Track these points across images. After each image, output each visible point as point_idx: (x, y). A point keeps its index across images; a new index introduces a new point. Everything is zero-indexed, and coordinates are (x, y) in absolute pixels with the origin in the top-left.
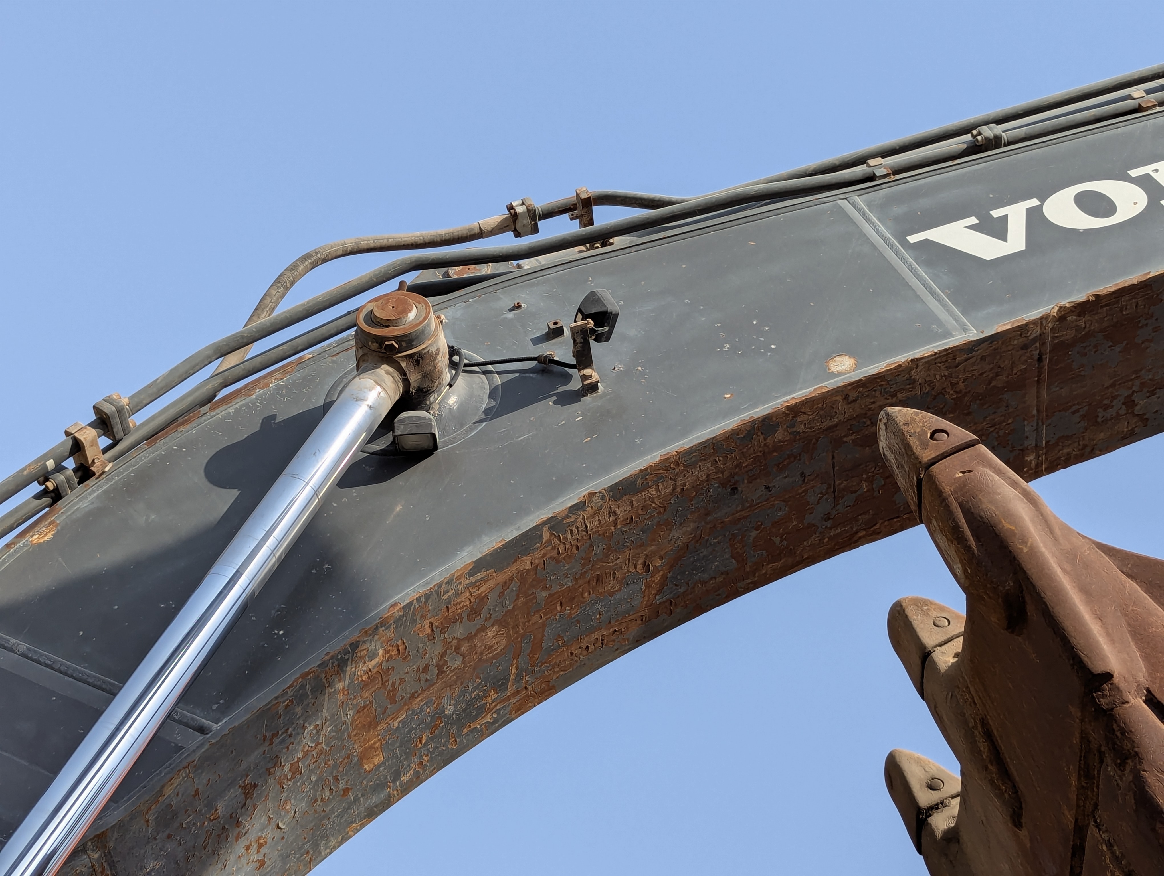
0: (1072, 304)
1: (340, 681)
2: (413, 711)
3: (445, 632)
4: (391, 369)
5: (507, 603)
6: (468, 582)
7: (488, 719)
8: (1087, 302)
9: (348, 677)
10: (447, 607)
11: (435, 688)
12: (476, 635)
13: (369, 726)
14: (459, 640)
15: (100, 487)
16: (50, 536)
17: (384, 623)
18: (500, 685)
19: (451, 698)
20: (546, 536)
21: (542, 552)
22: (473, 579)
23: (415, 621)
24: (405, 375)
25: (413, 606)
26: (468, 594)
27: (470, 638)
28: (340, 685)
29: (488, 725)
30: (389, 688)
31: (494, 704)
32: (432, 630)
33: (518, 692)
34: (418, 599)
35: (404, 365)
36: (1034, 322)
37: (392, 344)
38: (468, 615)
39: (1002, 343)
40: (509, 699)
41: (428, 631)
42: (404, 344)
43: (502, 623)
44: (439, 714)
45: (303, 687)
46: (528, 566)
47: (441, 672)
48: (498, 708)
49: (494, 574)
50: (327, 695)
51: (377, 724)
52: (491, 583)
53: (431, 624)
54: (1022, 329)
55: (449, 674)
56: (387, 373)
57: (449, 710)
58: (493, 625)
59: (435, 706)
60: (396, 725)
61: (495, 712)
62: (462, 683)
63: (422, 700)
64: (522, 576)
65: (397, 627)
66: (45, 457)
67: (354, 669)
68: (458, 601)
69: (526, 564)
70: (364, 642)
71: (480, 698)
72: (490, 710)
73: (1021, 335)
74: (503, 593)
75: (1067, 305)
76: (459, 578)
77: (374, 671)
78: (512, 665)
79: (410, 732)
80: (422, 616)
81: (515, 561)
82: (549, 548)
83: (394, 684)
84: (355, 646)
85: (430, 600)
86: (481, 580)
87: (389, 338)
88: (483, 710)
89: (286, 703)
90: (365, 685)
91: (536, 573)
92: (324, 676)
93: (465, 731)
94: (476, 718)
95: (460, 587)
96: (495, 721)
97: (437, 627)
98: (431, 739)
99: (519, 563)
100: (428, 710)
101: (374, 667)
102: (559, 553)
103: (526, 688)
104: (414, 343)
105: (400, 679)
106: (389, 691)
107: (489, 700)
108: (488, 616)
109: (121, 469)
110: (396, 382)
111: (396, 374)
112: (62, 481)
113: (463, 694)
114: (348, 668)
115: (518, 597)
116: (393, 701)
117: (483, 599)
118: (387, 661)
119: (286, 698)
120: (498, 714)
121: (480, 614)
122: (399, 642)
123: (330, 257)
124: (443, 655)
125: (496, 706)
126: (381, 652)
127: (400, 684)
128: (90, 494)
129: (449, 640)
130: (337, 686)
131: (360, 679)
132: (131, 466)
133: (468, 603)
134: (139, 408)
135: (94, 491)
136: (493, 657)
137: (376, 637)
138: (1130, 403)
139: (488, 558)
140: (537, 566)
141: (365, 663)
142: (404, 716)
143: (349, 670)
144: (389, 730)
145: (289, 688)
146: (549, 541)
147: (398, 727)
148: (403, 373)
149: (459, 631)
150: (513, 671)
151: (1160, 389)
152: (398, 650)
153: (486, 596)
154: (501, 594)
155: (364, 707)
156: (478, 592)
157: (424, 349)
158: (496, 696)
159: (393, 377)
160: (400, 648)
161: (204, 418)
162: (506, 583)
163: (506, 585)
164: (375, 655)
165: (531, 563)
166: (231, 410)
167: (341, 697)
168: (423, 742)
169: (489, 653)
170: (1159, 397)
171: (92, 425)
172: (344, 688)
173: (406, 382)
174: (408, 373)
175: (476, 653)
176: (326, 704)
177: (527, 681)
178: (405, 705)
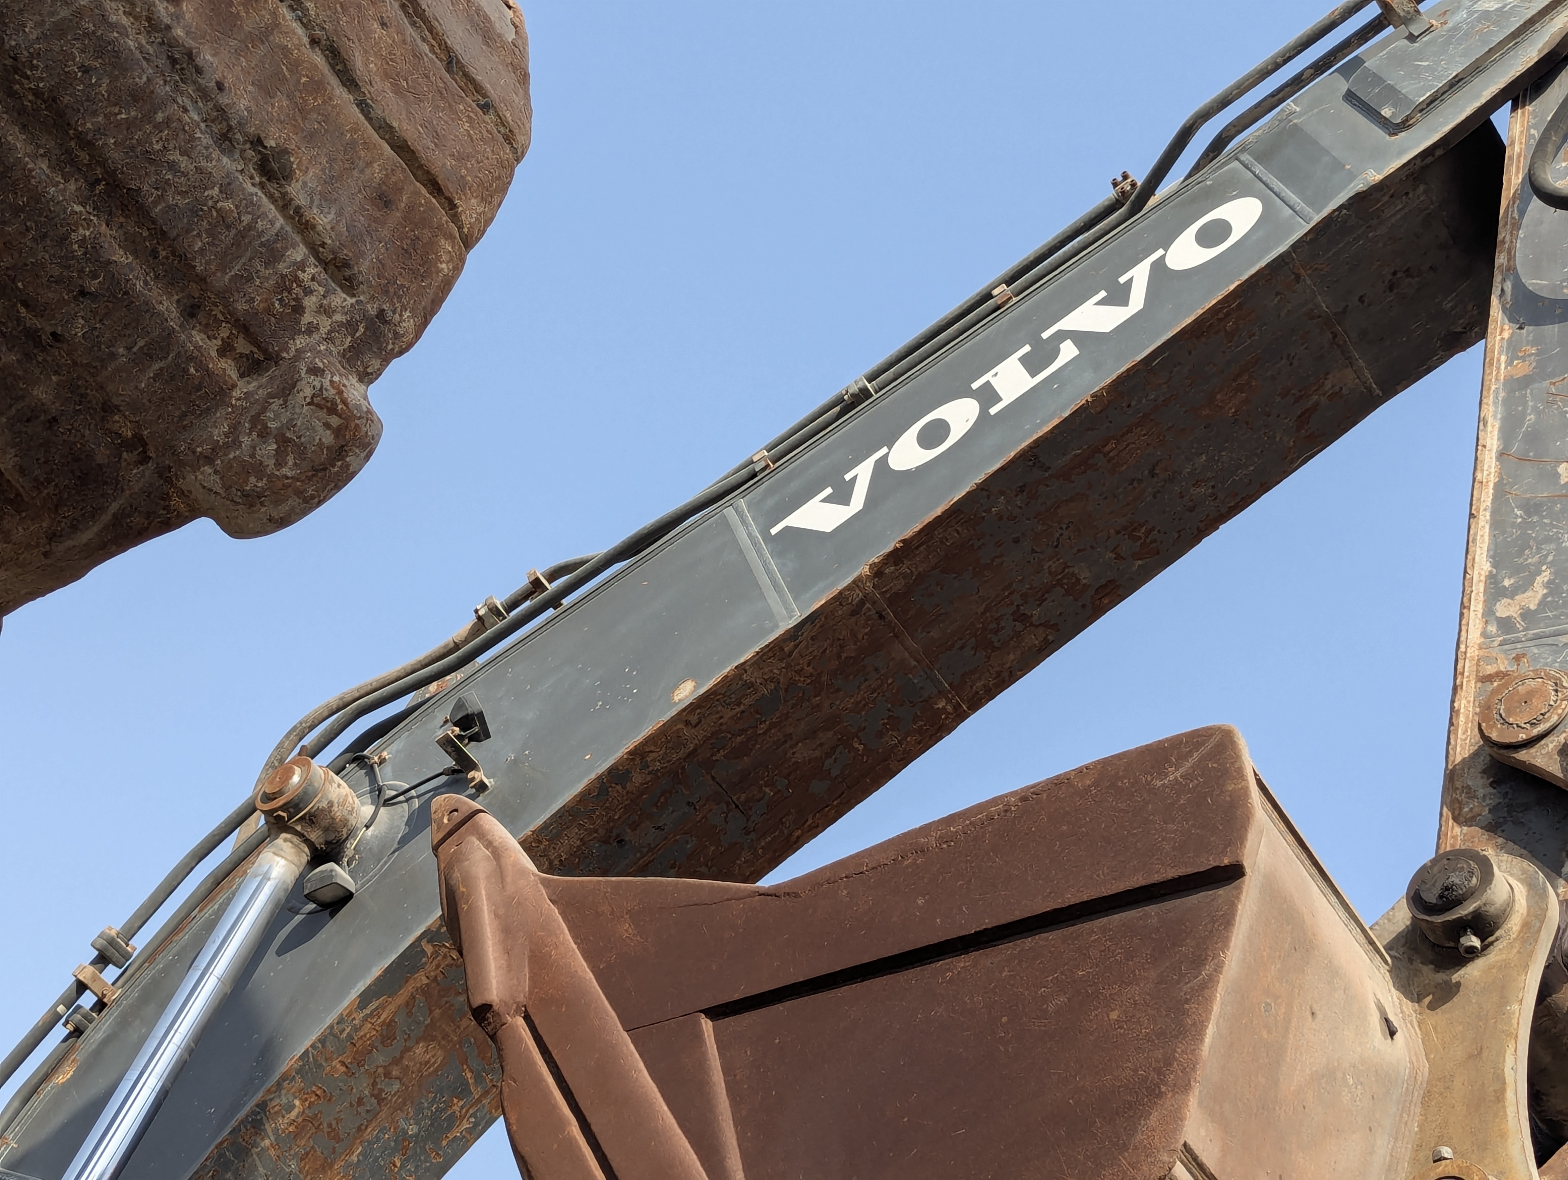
0: (881, 558)
1: (263, 1139)
2: (368, 1141)
3: (363, 1066)
4: (288, 836)
5: (421, 1019)
6: (362, 1015)
7: (466, 1125)
8: (896, 550)
9: (270, 1134)
10: (352, 1043)
11: (383, 1115)
12: (402, 1057)
13: (324, 1168)
14: (385, 1067)
15: (112, 1014)
16: (71, 1073)
17: (284, 1077)
18: (462, 1091)
19: (407, 1119)
20: (429, 949)
21: (434, 963)
22: (367, 1011)
23: (321, 1065)
24: (304, 836)
25: (310, 1055)
26: (370, 1025)
27: (396, 1061)
28: (267, 1142)
29: (469, 1131)
30: (326, 1130)
31: (464, 1110)
32: (347, 1067)
33: (486, 1093)
34: (313, 1046)
35: (299, 828)
36: (848, 588)
37: (279, 815)
38: (382, 1043)
39: (826, 618)
40: (479, 1100)
41: (343, 1069)
42: (291, 810)
43: (427, 1037)
44: (402, 1137)
45: (221, 1155)
46: (425, 981)
47: (380, 1100)
48: (471, 1111)
49: (390, 999)
50: (255, 1156)
51: (331, 1166)
52: (392, 1008)
53: (343, 1063)
54: (840, 598)
55: (391, 1100)
56: (285, 840)
57: (412, 1130)
58: (417, 1043)
59: (392, 1130)
60: (356, 1159)
61: (471, 1117)
62: (412, 1103)
63: (373, 1130)
64: (425, 991)
65: (302, 1077)
66: (56, 1005)
67: (273, 1125)
68: (362, 1033)
69: (421, 979)
70: (271, 1100)
71: (444, 1110)
72: (462, 1118)
73: (841, 604)
74: (410, 1012)
75: (876, 561)
76: (349, 1015)
77: (300, 1120)
78: (464, 1071)
79: (376, 1159)
80: (326, 1060)
81: (407, 982)
82: (439, 958)
83: (330, 1126)
84: (263, 1106)
85: (328, 1043)
86: (376, 1009)
87: (276, 810)
88: (452, 1120)
89: (210, 1174)
90: (296, 1135)
91: (438, 984)
92: (241, 1140)
93: (444, 1143)
94: (450, 1128)
95: (356, 1022)
96: (476, 1125)
97: (351, 1063)
98: (407, 1160)
99: (411, 981)
100: (387, 1136)
101: (297, 1117)
102: (453, 959)
103: (494, 1086)
104: (301, 805)
105: (336, 1119)
106: (329, 1133)
107: (456, 1108)
108: (406, 1037)
109: (128, 993)
110: (297, 846)
111: (296, 839)
112: (80, 1020)
113: (420, 1110)
114: (267, 1126)
115: (431, 1012)
116: (338, 1140)
117: (390, 1024)
118: (309, 1107)
119: (207, 1170)
120: (476, 1117)
121: (395, 1038)
122: (314, 1088)
123: (316, 722)
124: (374, 1084)
125: (467, 1111)
126: (297, 1102)
127: (337, 1124)
128: (104, 1024)
129: (372, 1071)
130: (262, 1145)
131: (287, 1131)
132: (135, 988)
133: (374, 1033)
134: (132, 932)
135: (107, 1021)
136: (436, 1070)
137: (283, 1092)
138: (1022, 618)
139: (373, 987)
140: (436, 977)
141: (283, 1117)
142: (360, 1149)
143: (269, 1127)
144: (349, 1165)
145: (206, 1160)
146: (436, 954)
147: (359, 1160)
148: (300, 835)
149: (380, 1059)
150: (469, 1075)
151: (1048, 592)
152: (317, 1095)
153: (392, 1020)
154: (410, 1014)
155: (307, 1154)
156: (379, 1021)
157: (312, 808)
158: (461, 1103)
159: (291, 842)
160: (318, 1093)
161: (194, 921)
162: (407, 1002)
163: (410, 1004)
164: (290, 1108)
165: (428, 977)
166: (216, 907)
167: (272, 1152)
168: (398, 1165)
169: (429, 1068)
170: (1053, 601)
171: (93, 963)
172: (272, 1144)
173: (307, 841)
174: (306, 834)
175: (413, 1072)
176: (258, 1163)
177: (492, 1080)
178: (356, 1139)
